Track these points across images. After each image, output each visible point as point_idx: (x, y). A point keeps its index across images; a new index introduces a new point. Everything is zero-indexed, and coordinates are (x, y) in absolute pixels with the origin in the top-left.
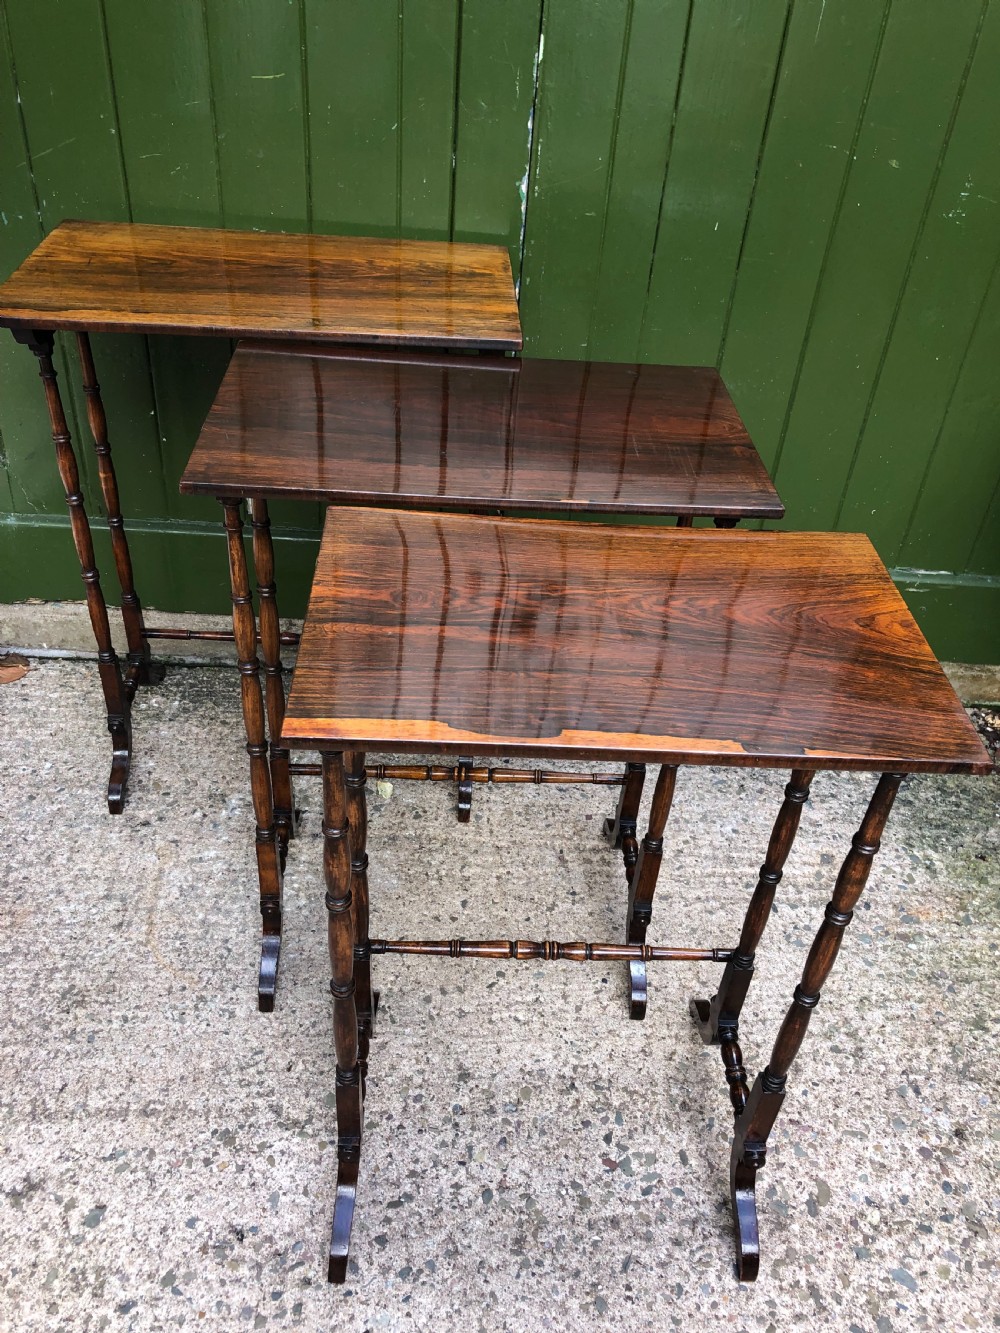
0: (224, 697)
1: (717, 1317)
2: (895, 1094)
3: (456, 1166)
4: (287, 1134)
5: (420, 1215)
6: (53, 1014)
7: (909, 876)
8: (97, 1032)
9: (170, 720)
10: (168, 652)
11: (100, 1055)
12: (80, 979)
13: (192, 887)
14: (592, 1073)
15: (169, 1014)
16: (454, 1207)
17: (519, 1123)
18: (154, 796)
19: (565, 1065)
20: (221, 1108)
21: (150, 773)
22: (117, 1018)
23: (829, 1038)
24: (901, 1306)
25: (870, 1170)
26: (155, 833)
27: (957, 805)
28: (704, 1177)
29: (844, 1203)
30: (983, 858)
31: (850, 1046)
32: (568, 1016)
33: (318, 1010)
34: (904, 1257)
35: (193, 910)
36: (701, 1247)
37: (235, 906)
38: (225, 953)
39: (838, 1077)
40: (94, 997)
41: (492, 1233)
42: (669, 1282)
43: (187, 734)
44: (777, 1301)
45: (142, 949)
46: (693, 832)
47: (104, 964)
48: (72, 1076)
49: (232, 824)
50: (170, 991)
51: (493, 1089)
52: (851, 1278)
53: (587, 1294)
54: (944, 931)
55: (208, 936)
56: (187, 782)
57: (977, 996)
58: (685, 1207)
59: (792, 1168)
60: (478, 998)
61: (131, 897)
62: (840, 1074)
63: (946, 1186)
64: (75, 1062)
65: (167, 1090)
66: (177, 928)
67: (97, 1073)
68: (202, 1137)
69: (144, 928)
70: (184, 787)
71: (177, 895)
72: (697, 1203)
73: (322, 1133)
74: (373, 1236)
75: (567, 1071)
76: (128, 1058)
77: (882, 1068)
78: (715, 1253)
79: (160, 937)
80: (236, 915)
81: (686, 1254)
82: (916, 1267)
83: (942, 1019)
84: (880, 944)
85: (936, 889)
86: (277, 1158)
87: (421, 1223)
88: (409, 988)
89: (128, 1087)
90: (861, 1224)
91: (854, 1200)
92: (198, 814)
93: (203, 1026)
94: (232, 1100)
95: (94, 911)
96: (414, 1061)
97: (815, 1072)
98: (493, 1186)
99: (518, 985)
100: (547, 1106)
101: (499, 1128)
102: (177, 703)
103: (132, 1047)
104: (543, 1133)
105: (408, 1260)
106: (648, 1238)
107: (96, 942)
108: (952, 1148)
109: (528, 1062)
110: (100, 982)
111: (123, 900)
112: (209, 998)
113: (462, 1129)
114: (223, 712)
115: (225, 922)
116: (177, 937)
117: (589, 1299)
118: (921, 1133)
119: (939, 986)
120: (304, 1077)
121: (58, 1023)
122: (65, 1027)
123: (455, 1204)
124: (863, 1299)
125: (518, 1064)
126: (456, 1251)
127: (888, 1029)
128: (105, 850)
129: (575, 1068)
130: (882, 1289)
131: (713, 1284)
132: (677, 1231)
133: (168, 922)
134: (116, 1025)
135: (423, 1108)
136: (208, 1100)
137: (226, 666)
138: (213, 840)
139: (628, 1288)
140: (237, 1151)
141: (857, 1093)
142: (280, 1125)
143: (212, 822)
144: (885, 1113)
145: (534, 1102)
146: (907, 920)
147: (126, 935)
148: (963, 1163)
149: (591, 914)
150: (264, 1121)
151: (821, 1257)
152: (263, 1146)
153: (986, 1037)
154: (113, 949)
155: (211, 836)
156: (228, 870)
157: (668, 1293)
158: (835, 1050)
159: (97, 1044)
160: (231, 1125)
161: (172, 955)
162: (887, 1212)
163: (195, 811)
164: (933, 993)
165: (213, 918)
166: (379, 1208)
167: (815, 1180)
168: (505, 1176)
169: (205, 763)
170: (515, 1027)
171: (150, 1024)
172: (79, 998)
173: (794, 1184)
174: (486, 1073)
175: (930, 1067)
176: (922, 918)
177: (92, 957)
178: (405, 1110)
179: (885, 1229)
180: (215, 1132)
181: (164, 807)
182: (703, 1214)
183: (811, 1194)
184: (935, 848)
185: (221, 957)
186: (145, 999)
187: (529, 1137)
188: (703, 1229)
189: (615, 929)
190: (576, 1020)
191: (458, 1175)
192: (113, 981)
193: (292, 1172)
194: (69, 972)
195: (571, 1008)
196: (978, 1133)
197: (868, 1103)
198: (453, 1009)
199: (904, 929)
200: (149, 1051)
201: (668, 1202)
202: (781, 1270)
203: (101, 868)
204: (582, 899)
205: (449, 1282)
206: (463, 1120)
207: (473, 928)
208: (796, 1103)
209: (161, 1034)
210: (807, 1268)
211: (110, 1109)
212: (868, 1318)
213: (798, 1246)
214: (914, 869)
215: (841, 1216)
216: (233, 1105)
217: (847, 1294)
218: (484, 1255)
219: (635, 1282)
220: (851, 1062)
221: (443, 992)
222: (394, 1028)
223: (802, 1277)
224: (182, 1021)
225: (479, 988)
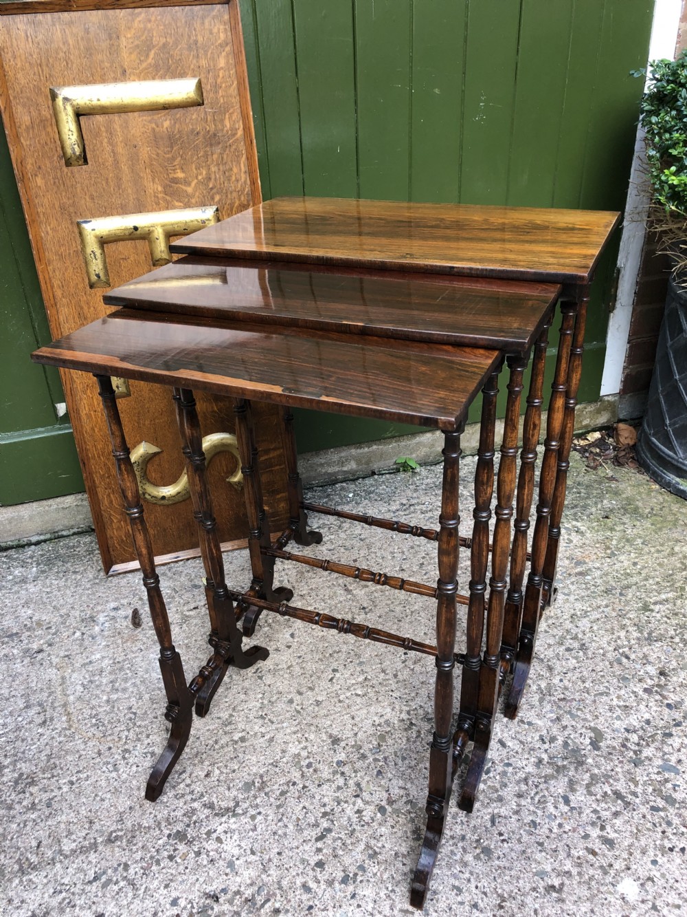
0: (69, 556)
1: (565, 832)
2: (615, 663)
3: (353, 799)
4: (224, 819)
5: (341, 838)
6: (12, 797)
7: (568, 539)
8: (52, 799)
9: (34, 581)
10: (18, 537)
11: (60, 813)
12: (24, 767)
13: (91, 682)
14: (421, 712)
15: (104, 769)
16: (363, 826)
17: (385, 759)
18: (40, 632)
19: (401, 713)
20: (168, 819)
21: (31, 618)
22: (65, 784)
23: (562, 644)
24: (675, 786)
25: (620, 711)
26: (49, 655)
27: (579, 493)
28: (520, 751)
29: (613, 736)
30: (607, 517)
31: (576, 645)
32: (391, 682)
33: (215, 732)
34: (663, 755)
35: (97, 696)
36: (537, 793)
37: (128, 685)
38: (133, 716)
39: (577, 665)
40: (41, 776)
41: (396, 833)
42: (525, 821)
43: (50, 586)
44: (598, 809)
45: (68, 732)
46: (425, 551)
47: (40, 752)
48: (42, 834)
49: (106, 633)
50: (99, 754)
51: (359, 743)
52: (637, 779)
53: (475, 848)
54: (602, 564)
55: (116, 709)
56: (62, 616)
57: (638, 594)
58: (516, 773)
59: (572, 726)
60: (325, 689)
61: (46, 701)
62: (578, 662)
63: (669, 706)
64: (42, 825)
65: (122, 820)
66: (89, 711)
67: (63, 826)
68: (160, 842)
69: (64, 718)
70: (60, 620)
71: (82, 689)
72: (523, 768)
73: (250, 809)
74: (313, 863)
75: (404, 716)
76: (83, 808)
77: (601, 651)
78: (546, 794)
79: (79, 721)
80: (131, 690)
81: (529, 800)
82: (673, 759)
83: (624, 612)
84: (568, 582)
85: (587, 542)
86: (223, 837)
87: (343, 844)
88: (275, 698)
89: (90, 828)
90: (629, 745)
91: (618, 732)
92: (78, 634)
93: (134, 768)
94: (174, 811)
95: (20, 719)
96: (297, 743)
97: (562, 666)
98: (384, 803)
99: (349, 673)
100: (400, 741)
101: (373, 765)
102: (35, 569)
103: (84, 800)
104: (404, 759)
105: (344, 871)
106: (500, 799)
107: (29, 739)
108: (662, 683)
109: (376, 718)
110: (42, 764)
111: (40, 705)
112: (131, 749)
113: (348, 774)
114: (72, 566)
115: (124, 696)
116: (91, 717)
117: (478, 851)
118: (640, 680)
119: (614, 595)
120: (221, 778)
121: (18, 802)
122: (25, 803)
123: (362, 823)
124: (650, 789)
125: (370, 721)
126: (376, 853)
127: (595, 628)
128: (14, 677)
129: (408, 713)
130: (659, 779)
131: (554, 813)
132: (517, 788)
133: (81, 709)
134: (65, 789)
135: (315, 771)
136: (156, 816)
137: (63, 536)
138: (95, 647)
139: (501, 834)
140: (191, 842)
141: (593, 670)
142: (216, 815)
143: (89, 636)
144: (614, 676)
145: (390, 742)
146: (578, 563)
147: (51, 727)
148: (672, 690)
149: (380, 617)
150: (204, 816)
151: (613, 773)
152: (209, 833)
153: (654, 614)
154: (44, 740)
155: (93, 645)
156: (114, 663)
157: (527, 828)
158: (568, 650)
159: (55, 806)
160: (180, 827)
161: (92, 729)
162: (640, 733)
163: (75, 633)
164: (612, 600)
165: (114, 697)
166: (310, 844)
167: (590, 729)
168: (389, 794)
169: (71, 601)
170: (359, 700)
171: (92, 780)
172: (29, 780)
173: (577, 735)
174: (350, 734)
175: (629, 641)
176: (587, 560)
177: (30, 750)
178: (303, 776)
179: (644, 743)
180: (169, 836)
181: (50, 636)
182: (529, 773)
183: (591, 738)
184: (577, 520)
185: (130, 719)
186: (83, 764)
187: (396, 764)
188: (533, 782)
189: (400, 621)
190: (397, 683)
191: (357, 805)
192: (52, 761)
193: (238, 842)
194: (15, 765)
195: (390, 676)
196: (673, 669)
197: (602, 674)
198: (311, 702)
199: (579, 569)
200: (98, 798)
201: (504, 774)
202: (592, 789)
203: (15, 690)
204: (371, 610)
205: (378, 874)
206: (346, 769)
207: (304, 648)
208: (558, 688)
209: (103, 783)
210: (608, 782)
211: (82, 847)
212: (659, 800)
213: (596, 771)
214: (569, 534)
215: (615, 745)
216: (176, 813)
217: (639, 790)
218: (396, 848)
219: (503, 829)
220: (581, 653)
221: (300, 693)
222: (274, 727)
223: (607, 789)
224: (116, 769)
225: (324, 684)
